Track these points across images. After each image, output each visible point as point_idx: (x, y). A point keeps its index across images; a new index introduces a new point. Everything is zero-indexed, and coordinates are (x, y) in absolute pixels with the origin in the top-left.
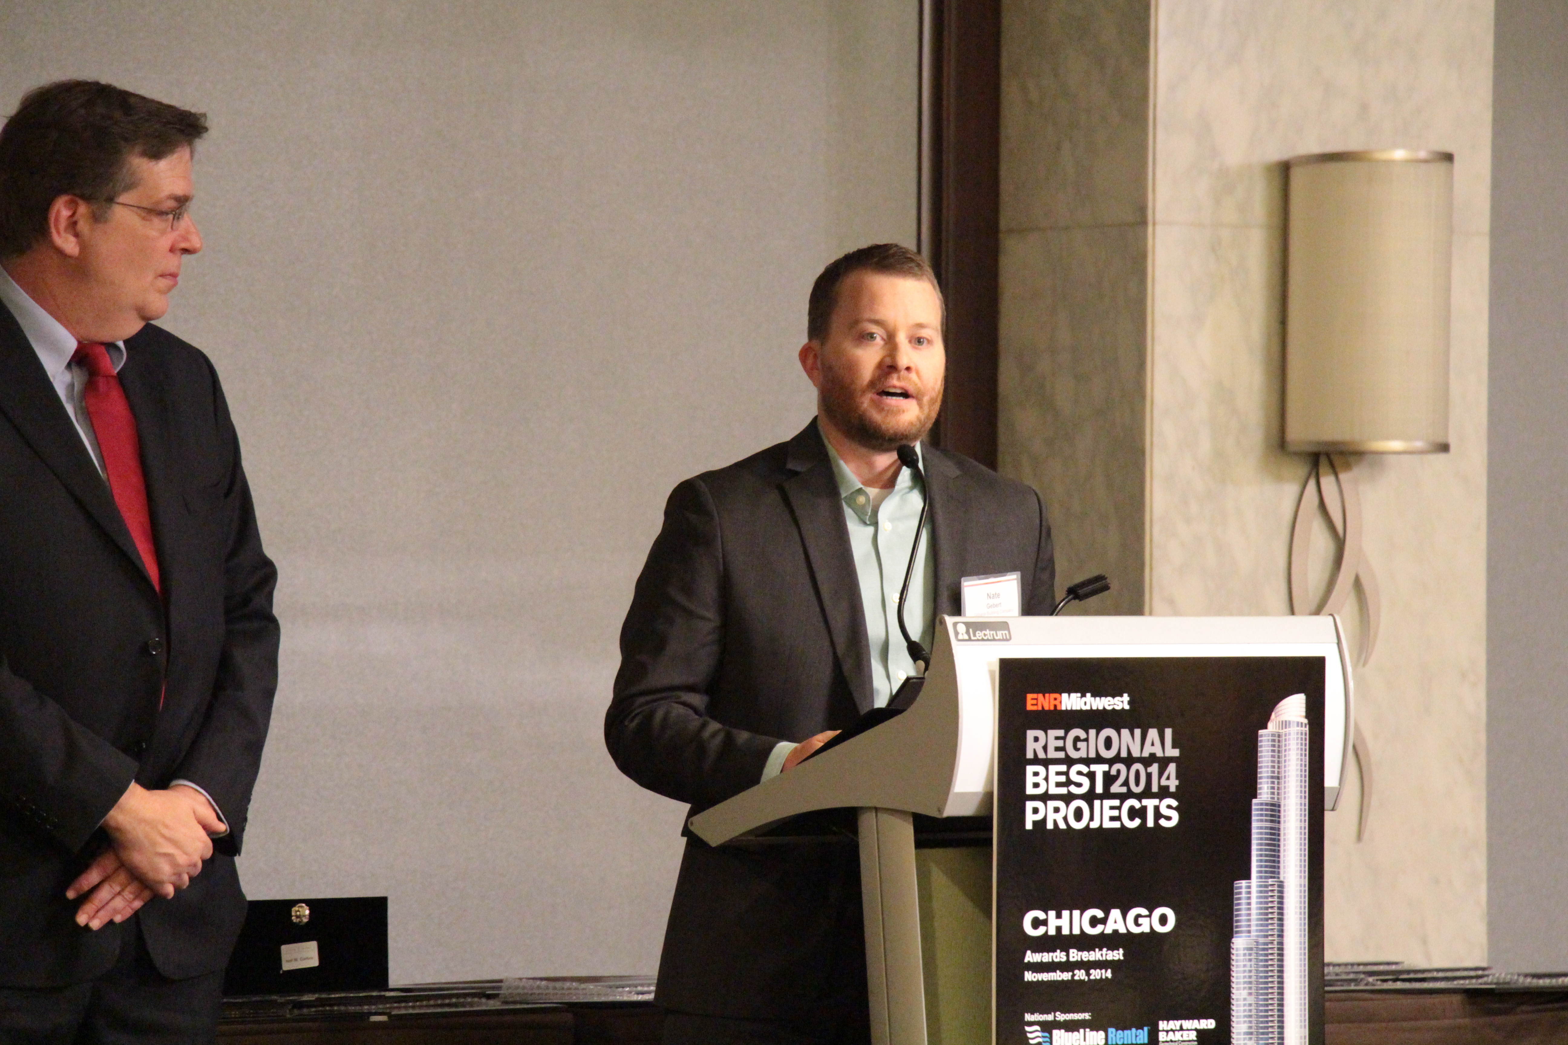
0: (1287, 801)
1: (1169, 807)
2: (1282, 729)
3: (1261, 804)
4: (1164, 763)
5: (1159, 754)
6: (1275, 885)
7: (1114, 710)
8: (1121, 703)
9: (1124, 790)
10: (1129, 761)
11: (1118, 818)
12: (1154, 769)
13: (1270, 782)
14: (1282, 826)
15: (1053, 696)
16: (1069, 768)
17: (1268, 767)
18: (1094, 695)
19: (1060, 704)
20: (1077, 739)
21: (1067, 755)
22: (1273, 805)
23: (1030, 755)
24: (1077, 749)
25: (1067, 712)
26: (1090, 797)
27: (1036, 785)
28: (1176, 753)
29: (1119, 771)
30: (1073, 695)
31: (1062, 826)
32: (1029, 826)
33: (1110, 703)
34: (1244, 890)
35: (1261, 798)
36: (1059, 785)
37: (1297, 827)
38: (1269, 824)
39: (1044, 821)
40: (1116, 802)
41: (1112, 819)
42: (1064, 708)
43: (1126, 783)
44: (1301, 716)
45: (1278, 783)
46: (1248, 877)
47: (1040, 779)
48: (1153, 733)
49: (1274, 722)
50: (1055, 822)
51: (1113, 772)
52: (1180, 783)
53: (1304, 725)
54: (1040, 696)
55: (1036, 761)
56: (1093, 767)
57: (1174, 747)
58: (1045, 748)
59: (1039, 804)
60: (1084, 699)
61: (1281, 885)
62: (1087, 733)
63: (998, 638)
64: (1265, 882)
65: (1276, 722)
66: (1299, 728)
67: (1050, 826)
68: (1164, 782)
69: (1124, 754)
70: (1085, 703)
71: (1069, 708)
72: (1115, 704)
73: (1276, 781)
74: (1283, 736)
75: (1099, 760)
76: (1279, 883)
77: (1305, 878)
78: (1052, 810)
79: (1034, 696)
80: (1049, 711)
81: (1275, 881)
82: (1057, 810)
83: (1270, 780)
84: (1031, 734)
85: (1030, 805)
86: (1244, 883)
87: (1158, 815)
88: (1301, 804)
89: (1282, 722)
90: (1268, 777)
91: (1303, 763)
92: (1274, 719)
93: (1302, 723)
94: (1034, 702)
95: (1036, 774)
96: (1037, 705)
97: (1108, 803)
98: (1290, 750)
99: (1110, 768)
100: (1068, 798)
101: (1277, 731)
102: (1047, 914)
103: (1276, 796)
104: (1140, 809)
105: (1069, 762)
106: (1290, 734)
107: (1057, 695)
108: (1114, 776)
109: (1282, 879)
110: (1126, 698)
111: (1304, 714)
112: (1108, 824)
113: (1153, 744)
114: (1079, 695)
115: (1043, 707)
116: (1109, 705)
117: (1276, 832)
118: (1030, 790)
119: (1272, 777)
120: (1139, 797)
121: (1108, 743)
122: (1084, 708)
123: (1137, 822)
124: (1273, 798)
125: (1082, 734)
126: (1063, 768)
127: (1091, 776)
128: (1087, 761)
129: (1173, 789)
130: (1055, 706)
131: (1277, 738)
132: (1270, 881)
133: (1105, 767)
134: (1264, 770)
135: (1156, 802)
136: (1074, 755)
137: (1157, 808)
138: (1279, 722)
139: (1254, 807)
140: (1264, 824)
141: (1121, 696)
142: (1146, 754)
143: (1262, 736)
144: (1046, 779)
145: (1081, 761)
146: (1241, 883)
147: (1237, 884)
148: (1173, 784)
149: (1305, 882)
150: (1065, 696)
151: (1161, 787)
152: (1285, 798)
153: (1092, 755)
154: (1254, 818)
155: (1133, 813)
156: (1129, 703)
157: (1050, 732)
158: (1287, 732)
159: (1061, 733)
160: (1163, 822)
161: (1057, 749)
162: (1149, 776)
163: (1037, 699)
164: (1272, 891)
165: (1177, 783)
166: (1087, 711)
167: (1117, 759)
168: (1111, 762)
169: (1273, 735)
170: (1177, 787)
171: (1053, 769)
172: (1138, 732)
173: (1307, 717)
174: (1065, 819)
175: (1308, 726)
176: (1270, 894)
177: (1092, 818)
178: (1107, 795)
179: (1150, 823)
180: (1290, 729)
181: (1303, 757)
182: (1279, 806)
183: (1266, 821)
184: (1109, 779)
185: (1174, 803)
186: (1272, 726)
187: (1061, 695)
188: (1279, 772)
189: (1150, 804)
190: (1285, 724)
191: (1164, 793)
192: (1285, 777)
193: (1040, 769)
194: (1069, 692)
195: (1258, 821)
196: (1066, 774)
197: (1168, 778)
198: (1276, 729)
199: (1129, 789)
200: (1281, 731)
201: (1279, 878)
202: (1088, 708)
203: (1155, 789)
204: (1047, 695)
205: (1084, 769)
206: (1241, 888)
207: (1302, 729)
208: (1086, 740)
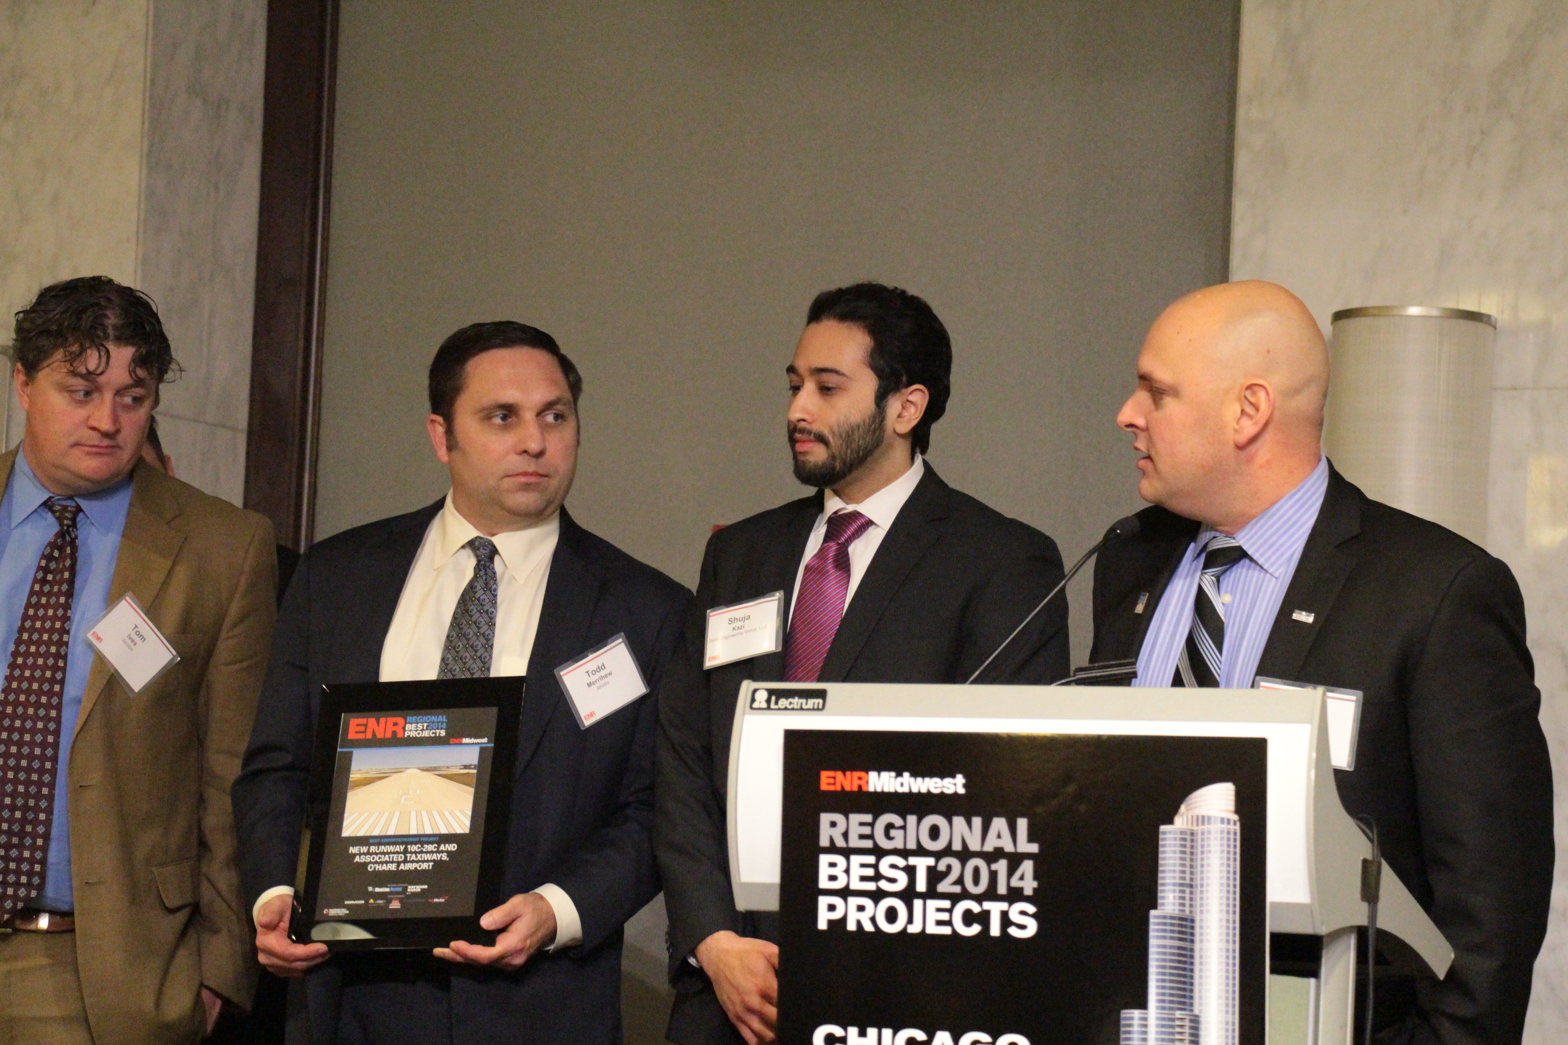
0: (1205, 916)
1: (1023, 913)
2: (1197, 825)
3: (1164, 917)
4: (1015, 860)
5: (1009, 848)
6: (1185, 1019)
7: (942, 794)
8: (955, 785)
9: (957, 889)
10: (965, 855)
11: (949, 923)
12: (1001, 866)
13: (1177, 891)
14: (1197, 946)
15: (857, 774)
16: (878, 861)
17: (1174, 871)
18: (915, 774)
19: (866, 784)
20: (890, 826)
21: (875, 844)
22: (1181, 919)
23: (824, 842)
24: (888, 837)
25: (876, 794)
26: (908, 895)
27: (833, 878)
28: (1034, 848)
29: (949, 867)
30: (885, 775)
31: (869, 927)
32: (822, 925)
33: (936, 785)
34: (1136, 1022)
35: (1162, 910)
36: (863, 879)
37: (1220, 950)
38: (1177, 943)
39: (843, 920)
40: (946, 904)
41: (939, 923)
42: (871, 789)
43: (960, 881)
44: (1228, 811)
45: (1191, 893)
46: (1143, 1005)
47: (838, 871)
48: (999, 824)
49: (1185, 818)
50: (859, 923)
51: (942, 867)
52: (1039, 884)
53: (1232, 822)
54: (839, 775)
55: (833, 849)
56: (913, 861)
57: (1031, 840)
58: (845, 835)
59: (837, 901)
60: (900, 779)
61: (1195, 1020)
62: (905, 819)
63: (808, 707)
64: (1169, 1014)
65: (1187, 817)
66: (1225, 826)
67: (851, 926)
68: (1015, 882)
69: (957, 846)
70: (902, 785)
71: (879, 790)
72: (944, 787)
73: (1188, 890)
74: (1199, 834)
75: (921, 851)
76: (1192, 1018)
77: (1234, 1013)
78: (855, 908)
79: (831, 773)
80: (852, 792)
81: (1186, 1015)
82: (861, 908)
83: (1177, 888)
84: (825, 818)
85: (823, 902)
86: (1136, 1013)
87: (1006, 921)
88: (1228, 921)
89: (1198, 817)
90: (1174, 884)
91: (1231, 869)
92: (1183, 813)
93: (1229, 820)
94: (832, 781)
95: (833, 865)
96: (834, 784)
97: (932, 904)
98: (1209, 852)
99: (937, 861)
100: (877, 896)
101: (1190, 827)
102: (846, 1030)
103: (1187, 909)
104: (979, 913)
105: (879, 853)
106: (1209, 832)
107: (862, 774)
108: (942, 872)
109: (1196, 1012)
110: (960, 779)
111: (1232, 807)
112: (932, 929)
113: (999, 836)
114: (893, 774)
115: (843, 787)
116: (936, 788)
117: (1189, 953)
118: (824, 883)
119: (1181, 885)
120: (979, 899)
121: (934, 832)
122: (900, 790)
123: (975, 929)
124: (1183, 911)
125: (897, 820)
126: (871, 859)
127: (911, 871)
128: (904, 853)
129: (1028, 892)
130: (860, 787)
131: (1188, 837)
132: (1178, 1014)
133: (931, 861)
134: (1167, 875)
135: (1004, 906)
136: (885, 844)
137: (1004, 915)
138: (1192, 817)
139: (1152, 920)
140: (1168, 942)
141: (954, 777)
142: (989, 847)
143: (1164, 833)
144: (847, 871)
145: (895, 852)
146: (1133, 1013)
147: (1125, 1013)
148: (1029, 886)
149: (1234, 1018)
150: (873, 775)
151: (1010, 889)
152: (1201, 912)
153: (912, 845)
154: (1152, 934)
155: (969, 918)
156: (965, 786)
157: (852, 817)
158: (1206, 831)
159: (868, 818)
160: (1013, 931)
161: (862, 837)
162: (993, 875)
163: (834, 778)
164: (1181, 1026)
165: (1035, 884)
166: (904, 794)
167: (947, 851)
168: (938, 855)
169: (1182, 832)
170: (1035, 890)
171: (856, 860)
172: (977, 821)
173: (1237, 811)
174: (873, 920)
175: (1238, 824)
176: (1178, 1030)
177: (910, 920)
178: (932, 893)
179: (995, 930)
180: (1209, 826)
181: (1232, 862)
182: (1193, 921)
183: (1172, 938)
184: (934, 876)
185: (1031, 909)
186: (1180, 822)
187: (867, 773)
188: (1192, 879)
189: (995, 908)
190: (1203, 820)
191: (1015, 895)
192: (1202, 885)
193: (840, 860)
194: (879, 770)
195: (1158, 937)
196: (875, 866)
197: (1022, 878)
198: (1187, 824)
199: (964, 888)
200: (1195, 828)
201: (1192, 1011)
202: (905, 790)
203: (1002, 889)
204: (848, 774)
205: (900, 862)
206: (1132, 1019)
207: (1229, 827)
208: (904, 828)
